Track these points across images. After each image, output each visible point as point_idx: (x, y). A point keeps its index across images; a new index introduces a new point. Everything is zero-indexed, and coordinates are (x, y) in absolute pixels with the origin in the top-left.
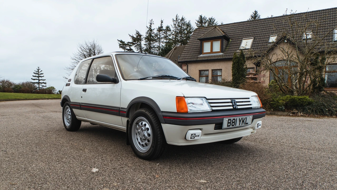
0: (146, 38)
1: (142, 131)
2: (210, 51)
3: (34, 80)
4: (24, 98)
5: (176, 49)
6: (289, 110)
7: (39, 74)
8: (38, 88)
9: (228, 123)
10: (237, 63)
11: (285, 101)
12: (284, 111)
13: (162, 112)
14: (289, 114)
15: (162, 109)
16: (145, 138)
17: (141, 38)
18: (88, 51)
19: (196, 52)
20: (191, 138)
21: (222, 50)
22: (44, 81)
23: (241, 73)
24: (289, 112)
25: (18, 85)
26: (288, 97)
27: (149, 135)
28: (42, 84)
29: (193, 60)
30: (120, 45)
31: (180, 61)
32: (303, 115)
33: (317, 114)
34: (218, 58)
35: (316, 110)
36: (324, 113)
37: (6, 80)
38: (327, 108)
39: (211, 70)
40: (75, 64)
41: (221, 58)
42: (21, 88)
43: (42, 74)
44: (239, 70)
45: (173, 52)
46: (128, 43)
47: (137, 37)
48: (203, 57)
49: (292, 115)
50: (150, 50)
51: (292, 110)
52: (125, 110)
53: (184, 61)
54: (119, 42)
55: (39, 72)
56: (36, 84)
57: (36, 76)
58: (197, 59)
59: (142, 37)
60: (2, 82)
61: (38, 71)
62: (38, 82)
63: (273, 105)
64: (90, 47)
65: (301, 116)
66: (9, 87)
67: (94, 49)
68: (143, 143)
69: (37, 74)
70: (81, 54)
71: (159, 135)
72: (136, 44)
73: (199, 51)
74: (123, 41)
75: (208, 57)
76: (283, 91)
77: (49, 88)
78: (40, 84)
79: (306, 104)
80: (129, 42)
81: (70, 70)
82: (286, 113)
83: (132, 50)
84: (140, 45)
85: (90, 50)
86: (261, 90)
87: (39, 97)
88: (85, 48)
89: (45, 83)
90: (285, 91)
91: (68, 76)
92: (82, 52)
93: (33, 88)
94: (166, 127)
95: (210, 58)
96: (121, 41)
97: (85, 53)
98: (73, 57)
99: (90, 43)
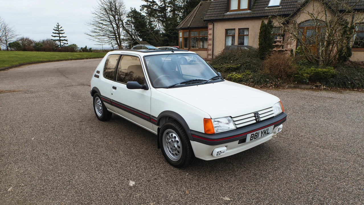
1: (173, 142)
2: (237, 9)
3: (55, 37)
4: (47, 60)
5: (202, 5)
6: (313, 83)
7: (59, 31)
8: (59, 45)
9: (251, 137)
10: (264, 32)
11: (310, 75)
12: (307, 84)
13: (191, 130)
14: (312, 87)
15: (191, 128)
16: (175, 148)
18: (109, 4)
19: (223, 9)
20: (217, 155)
21: (250, 7)
22: (66, 39)
23: (268, 42)
24: (312, 86)
25: (38, 43)
26: (312, 70)
27: (179, 147)
28: (63, 42)
29: (219, 18)
31: (205, 19)
32: (326, 88)
33: (340, 87)
34: (245, 17)
35: (339, 83)
36: (346, 86)
37: (25, 38)
38: (349, 81)
39: (238, 29)
40: (95, 19)
41: (249, 16)
42: (41, 46)
43: (62, 30)
44: (266, 39)
45: (199, 9)
48: (230, 15)
49: (315, 89)
50: (175, 2)
51: (316, 83)
52: (156, 119)
53: (210, 19)
55: (59, 29)
56: (57, 42)
57: (56, 33)
58: (223, 17)
60: (21, 40)
61: (58, 27)
63: (298, 78)
65: (324, 89)
66: (29, 45)
67: (114, 2)
68: (174, 153)
69: (57, 31)
70: (101, 7)
71: (188, 150)
73: (226, 8)
75: (235, 15)
76: (309, 59)
77: (71, 45)
78: (61, 41)
79: (329, 77)
81: (91, 25)
82: (309, 86)
85: (111, 3)
86: (286, 63)
87: (62, 58)
88: (106, 1)
89: (66, 40)
90: (310, 59)
91: (89, 32)
92: (102, 5)
93: (54, 46)
94: (194, 144)
95: (236, 17)
97: (106, 7)
98: (94, 11)
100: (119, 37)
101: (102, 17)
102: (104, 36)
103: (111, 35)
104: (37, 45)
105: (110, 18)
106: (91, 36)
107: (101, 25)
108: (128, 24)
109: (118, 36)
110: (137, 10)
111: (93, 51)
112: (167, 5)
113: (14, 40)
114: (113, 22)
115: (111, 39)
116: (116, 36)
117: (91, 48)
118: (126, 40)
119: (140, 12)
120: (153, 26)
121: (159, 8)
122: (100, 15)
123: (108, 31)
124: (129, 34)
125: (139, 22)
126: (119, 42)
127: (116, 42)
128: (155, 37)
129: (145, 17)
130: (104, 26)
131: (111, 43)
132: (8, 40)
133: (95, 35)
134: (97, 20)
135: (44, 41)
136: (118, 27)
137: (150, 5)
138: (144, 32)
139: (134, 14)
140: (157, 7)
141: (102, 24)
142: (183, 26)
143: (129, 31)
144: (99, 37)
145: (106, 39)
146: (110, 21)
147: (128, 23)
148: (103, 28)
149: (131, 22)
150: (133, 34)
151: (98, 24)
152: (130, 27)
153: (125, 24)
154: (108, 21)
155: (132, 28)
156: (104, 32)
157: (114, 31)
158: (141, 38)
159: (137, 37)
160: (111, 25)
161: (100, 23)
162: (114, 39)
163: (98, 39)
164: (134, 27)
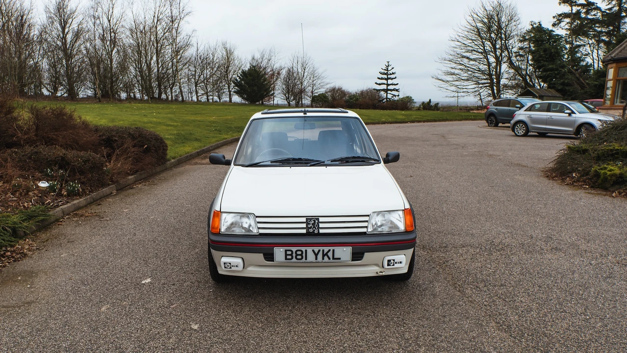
3: (380, 84)
7: (388, 75)
8: (384, 99)
9: (287, 255)
18: (486, 20)
20: (225, 268)
22: (396, 87)
25: (354, 95)
28: (392, 93)
37: (337, 87)
40: (456, 50)
42: (357, 100)
43: (393, 73)
55: (388, 71)
56: (382, 93)
57: (382, 79)
61: (388, 69)
62: (386, 88)
64: (491, 13)
67: (497, 15)
69: (385, 74)
70: (472, 28)
77: (404, 98)
78: (389, 92)
81: (446, 62)
83: (593, 4)
89: (397, 90)
93: (377, 100)
97: (480, 25)
98: (454, 35)
99: (491, 3)
100: (498, 82)
101: (470, 45)
102: (468, 80)
103: (485, 77)
104: (351, 99)
105: (484, 48)
106: (442, 81)
107: (466, 60)
108: (521, 56)
109: (495, 80)
110: (543, 26)
111: (441, 109)
113: (322, 91)
114: (491, 53)
115: (481, 85)
116: (492, 80)
117: (438, 104)
118: (512, 87)
119: (551, 28)
120: (579, 55)
121: (603, 15)
122: (465, 42)
123: (476, 72)
124: (521, 75)
125: (545, 51)
126: (495, 91)
127: (490, 92)
128: (579, 80)
129: (562, 37)
130: (472, 62)
131: (479, 94)
132: (315, 92)
133: (451, 79)
134: (459, 51)
135: (362, 93)
136: (499, 62)
137: (578, 12)
138: (552, 70)
139: (539, 34)
140: (599, 15)
141: (468, 58)
142: (618, 54)
143: (521, 69)
144: (456, 83)
145: (471, 85)
146: (485, 53)
147: (521, 53)
148: (468, 65)
149: (528, 50)
150: (529, 76)
151: (458, 60)
152: (523, 61)
153: (514, 54)
154: (482, 53)
155: (528, 62)
156: (470, 73)
157: (490, 71)
158: (544, 82)
159: (537, 81)
160: (485, 60)
161: (464, 57)
162: (487, 85)
163: (456, 86)
164: (532, 60)
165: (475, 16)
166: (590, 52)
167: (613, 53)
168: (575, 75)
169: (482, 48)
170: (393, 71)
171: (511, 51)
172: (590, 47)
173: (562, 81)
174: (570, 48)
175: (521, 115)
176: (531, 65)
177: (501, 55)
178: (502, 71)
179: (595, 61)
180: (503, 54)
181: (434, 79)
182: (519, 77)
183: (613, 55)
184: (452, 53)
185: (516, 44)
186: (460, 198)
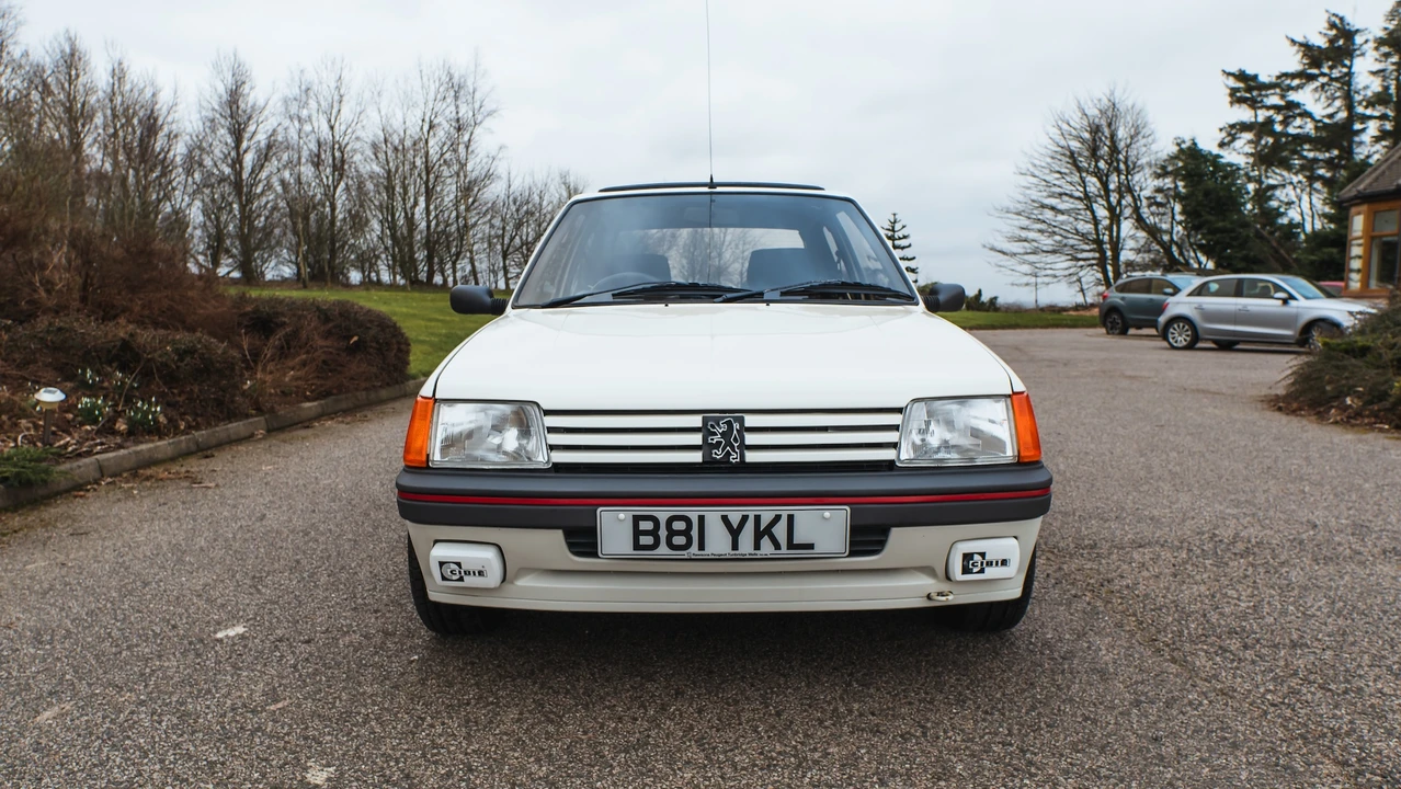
0: (1380, 42)
7: (896, 241)
17: (1353, 44)
18: (1087, 135)
22: (913, 264)
30: (1234, 91)
40: (1028, 192)
43: (905, 237)
46: (1278, 77)
47: (1332, 41)
54: (1231, 79)
55: (894, 232)
59: (1359, 39)
61: (893, 227)
64: (1097, 121)
67: (1109, 125)
69: (889, 239)
70: (1059, 149)
72: (1324, 75)
74: (1250, 71)
77: (926, 286)
80: (1286, 75)
81: (1010, 215)
83: (1297, 105)
84: (1347, 80)
85: (1095, 130)
88: (1076, 127)
89: (914, 271)
91: (1000, 238)
92: (1063, 143)
96: (1241, 76)
97: (1075, 145)
98: (1025, 165)
99: (1096, 102)
100: (1116, 256)
101: (1056, 182)
102: (1054, 252)
103: (1087, 247)
105: (1085, 188)
106: (1004, 253)
107: (1049, 214)
108: (1159, 205)
109: (1109, 253)
110: (1202, 146)
111: (1001, 309)
112: (1360, 110)
114: (1099, 199)
115: (1081, 263)
116: (1102, 252)
117: (996, 298)
118: (1143, 267)
119: (1216, 150)
120: (1274, 204)
121: (1316, 128)
122: (1047, 178)
123: (1071, 236)
124: (1161, 243)
125: (1207, 194)
126: (1111, 275)
127: (1100, 276)
128: (1277, 252)
129: (1239, 169)
130: (1061, 218)
131: (1079, 280)
133: (1022, 251)
134: (1035, 194)
136: (1115, 218)
137: (1269, 121)
138: (1223, 231)
139: (1192, 164)
140: (1310, 127)
141: (1053, 208)
142: (1370, 184)
143: (1160, 231)
144: (1032, 258)
145: (1061, 263)
146: (1087, 199)
147: (1159, 200)
148: (1054, 224)
149: (1172, 193)
150: (1176, 244)
151: (1035, 212)
152: (1164, 214)
153: (1145, 202)
154: (1079, 198)
155: (1173, 218)
156: (1058, 238)
157: (1098, 234)
158: (1209, 255)
159: (1192, 254)
160: (1088, 213)
161: (1043, 206)
162: (1094, 262)
163: (1031, 264)
164: (1181, 213)
165: (1065, 127)
166: (1295, 199)
167: (1359, 184)
168: (1269, 242)
169: (1082, 189)
170: (904, 232)
171: (1139, 196)
172: (1295, 188)
173: (1245, 252)
174: (1256, 191)
175: (1180, 305)
176: (1180, 223)
177: (1119, 203)
178: (1123, 235)
179: (1306, 217)
180: (1124, 202)
181: (986, 250)
182: (1158, 247)
183: (1361, 187)
184: (1021, 198)
185: (1149, 181)
186: (1092, 446)
